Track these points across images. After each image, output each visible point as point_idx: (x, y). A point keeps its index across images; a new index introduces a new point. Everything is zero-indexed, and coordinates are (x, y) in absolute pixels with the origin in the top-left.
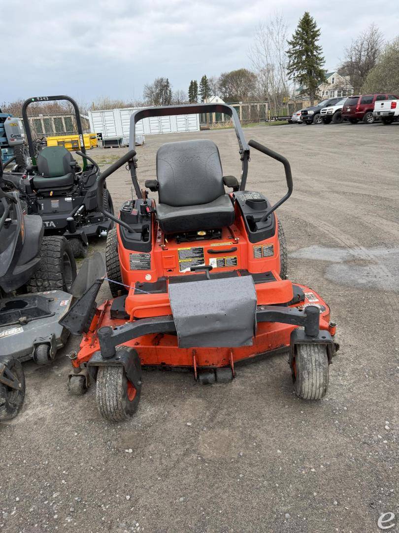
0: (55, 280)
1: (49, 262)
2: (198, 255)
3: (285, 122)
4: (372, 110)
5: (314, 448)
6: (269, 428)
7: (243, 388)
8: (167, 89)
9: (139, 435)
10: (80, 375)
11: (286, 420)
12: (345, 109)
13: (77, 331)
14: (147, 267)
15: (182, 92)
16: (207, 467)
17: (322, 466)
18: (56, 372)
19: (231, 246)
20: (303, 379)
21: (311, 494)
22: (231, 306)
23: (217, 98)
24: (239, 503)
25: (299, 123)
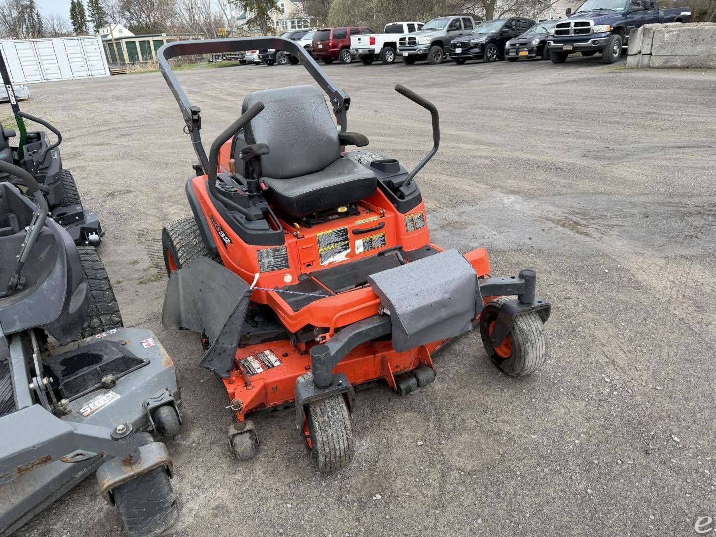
0: (109, 314)
1: (93, 289)
2: (341, 239)
3: (234, 62)
4: (348, 47)
5: (562, 421)
6: (506, 417)
7: (446, 385)
8: (32, 11)
9: (371, 476)
10: (246, 431)
11: (515, 404)
12: (315, 46)
13: (226, 370)
14: (284, 265)
15: (59, 18)
16: (477, 479)
17: (582, 435)
18: (187, 443)
19: (378, 220)
20: (526, 353)
21: (593, 463)
22: (453, 286)
23: (120, 27)
24: (538, 500)
25: (257, 63)
